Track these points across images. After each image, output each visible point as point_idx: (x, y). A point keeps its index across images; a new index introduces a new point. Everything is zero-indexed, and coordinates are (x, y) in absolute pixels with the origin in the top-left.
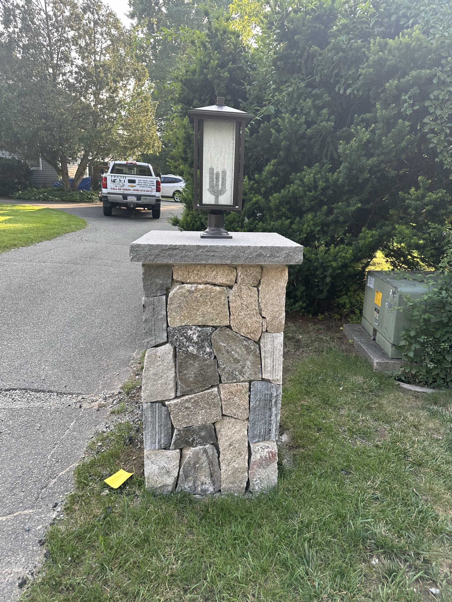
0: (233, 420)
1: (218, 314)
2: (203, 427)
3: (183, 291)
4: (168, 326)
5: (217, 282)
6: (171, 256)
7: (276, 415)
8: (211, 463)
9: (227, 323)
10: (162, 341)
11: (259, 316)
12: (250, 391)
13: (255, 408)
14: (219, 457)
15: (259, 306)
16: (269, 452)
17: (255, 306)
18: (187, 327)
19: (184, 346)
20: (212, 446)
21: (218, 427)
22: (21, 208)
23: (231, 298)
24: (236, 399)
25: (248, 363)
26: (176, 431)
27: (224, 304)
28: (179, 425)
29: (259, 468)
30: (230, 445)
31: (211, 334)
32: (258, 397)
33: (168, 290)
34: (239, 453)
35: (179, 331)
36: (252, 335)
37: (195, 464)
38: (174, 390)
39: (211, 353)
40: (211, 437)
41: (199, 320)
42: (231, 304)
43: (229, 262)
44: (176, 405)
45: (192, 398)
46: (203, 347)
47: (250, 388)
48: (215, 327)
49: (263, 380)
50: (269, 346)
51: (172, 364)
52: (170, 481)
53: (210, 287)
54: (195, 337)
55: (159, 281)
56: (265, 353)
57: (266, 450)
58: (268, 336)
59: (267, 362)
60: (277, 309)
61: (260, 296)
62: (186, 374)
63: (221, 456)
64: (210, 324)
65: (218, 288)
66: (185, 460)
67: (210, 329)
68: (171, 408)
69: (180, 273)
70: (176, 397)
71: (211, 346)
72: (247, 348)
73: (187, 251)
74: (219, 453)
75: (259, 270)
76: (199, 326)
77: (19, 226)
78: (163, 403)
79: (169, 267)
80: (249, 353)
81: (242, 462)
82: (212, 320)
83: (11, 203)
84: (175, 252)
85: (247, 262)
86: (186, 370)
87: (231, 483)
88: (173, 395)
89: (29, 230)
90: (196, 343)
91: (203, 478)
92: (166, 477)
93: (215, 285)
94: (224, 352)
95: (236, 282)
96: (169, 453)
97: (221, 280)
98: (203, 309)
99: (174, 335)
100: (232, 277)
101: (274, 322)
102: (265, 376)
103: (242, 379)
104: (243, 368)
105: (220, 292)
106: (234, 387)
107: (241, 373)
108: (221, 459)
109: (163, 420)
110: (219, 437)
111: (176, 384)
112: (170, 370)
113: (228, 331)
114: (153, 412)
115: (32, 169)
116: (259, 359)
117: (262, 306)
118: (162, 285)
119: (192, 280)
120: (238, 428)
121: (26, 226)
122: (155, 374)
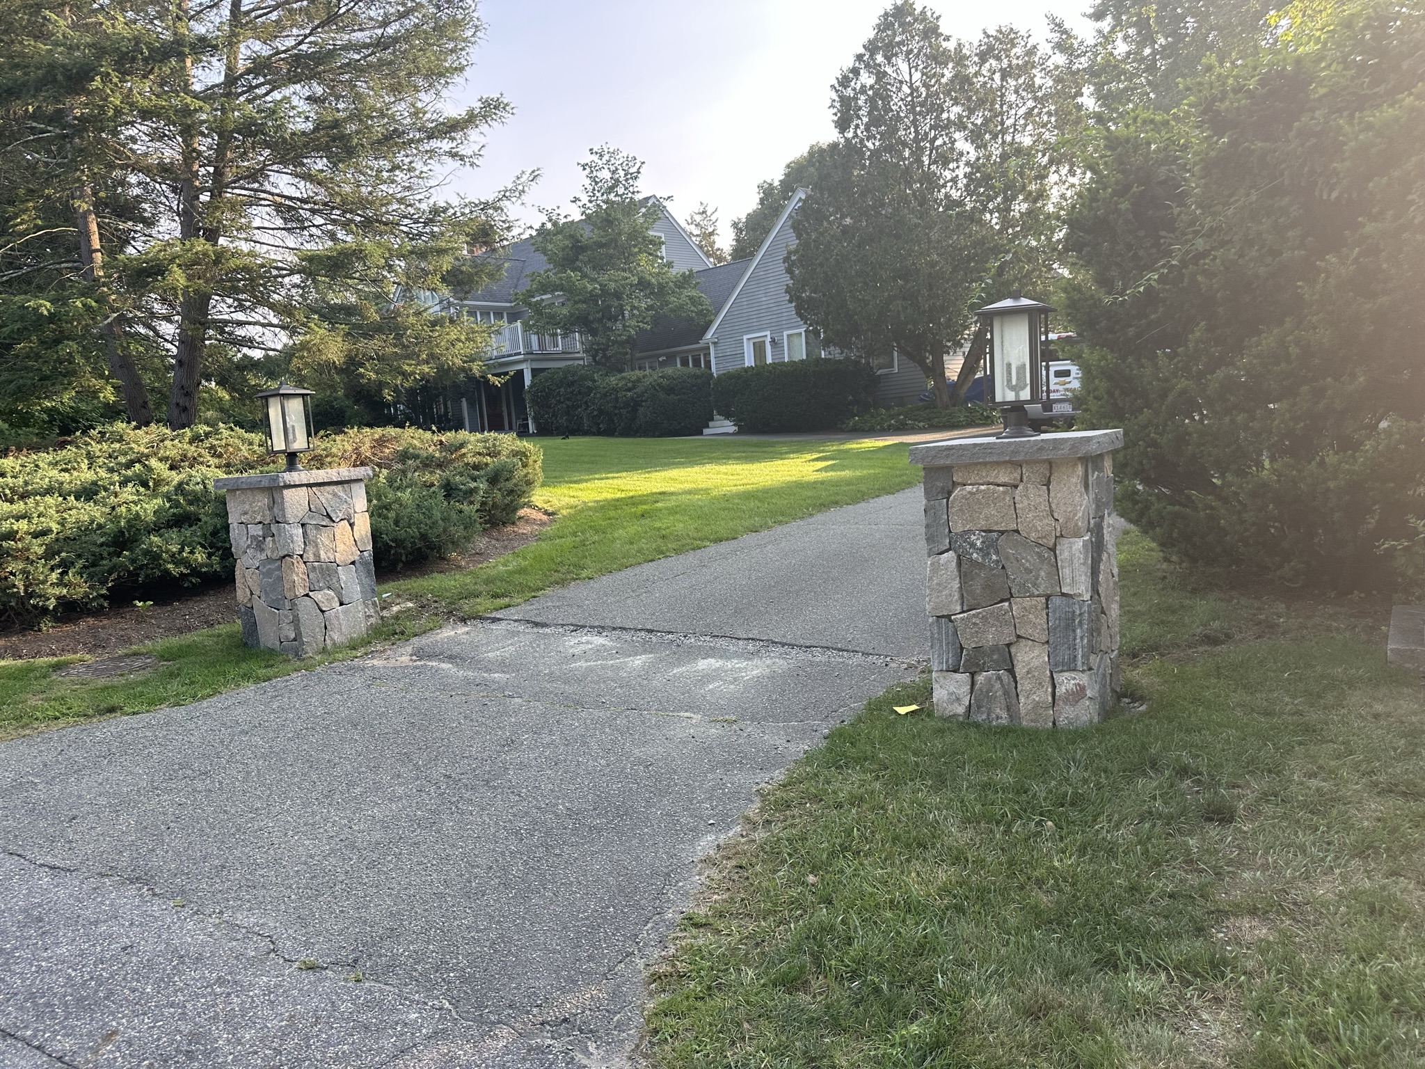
0: (1030, 643)
1: (1003, 517)
2: (995, 648)
3: (964, 493)
4: (950, 532)
5: (999, 482)
6: (947, 456)
7: (1082, 638)
8: (1006, 693)
9: (1014, 526)
10: (945, 548)
11: (1050, 518)
12: (1047, 608)
13: (1055, 629)
14: (1016, 688)
15: (1050, 507)
16: (1075, 684)
17: (1044, 506)
18: (970, 532)
19: (968, 553)
20: (1006, 673)
21: (1013, 650)
22: (855, 446)
23: (1017, 498)
24: (1031, 616)
25: (1043, 574)
26: (965, 652)
27: (1010, 506)
28: (969, 644)
29: (1066, 704)
30: (1028, 673)
31: (997, 540)
32: (1058, 615)
33: (950, 493)
34: (1040, 684)
35: (962, 536)
36: (1045, 540)
37: (987, 692)
38: (959, 602)
39: (998, 561)
40: (1005, 661)
41: (982, 524)
42: (1017, 506)
43: (1007, 458)
44: (962, 619)
45: (980, 613)
46: (989, 554)
47: (1047, 605)
48: (1002, 532)
49: (1063, 595)
50: (1066, 554)
51: (956, 573)
52: (961, 710)
53: (991, 487)
54: (978, 543)
55: (940, 484)
56: (1061, 560)
57: (1073, 682)
58: (1065, 541)
59: (1066, 572)
60: (1070, 509)
61: (1051, 495)
62: (971, 585)
63: (1019, 686)
64: (995, 528)
65: (1001, 488)
66: (977, 687)
67: (995, 534)
68: (958, 624)
69: (960, 474)
70: (963, 612)
71: (997, 553)
72: (1040, 555)
73: (964, 450)
74: (1016, 682)
75: (1046, 466)
76: (984, 531)
77: (846, 474)
78: (948, 617)
79: (948, 469)
80: (1042, 562)
81: (1044, 695)
82: (997, 524)
83: (839, 440)
84: (952, 452)
85: (1028, 458)
86: (972, 580)
87: (1032, 721)
88: (958, 609)
89: (860, 479)
90: (981, 549)
91: (998, 710)
92: (956, 705)
93: (999, 485)
94: (1013, 560)
95: (1021, 481)
96: (958, 676)
97: (1003, 479)
98: (985, 511)
99: (956, 541)
100: (1015, 475)
101: (1068, 524)
102: (1064, 590)
103: (1037, 593)
104: (1037, 579)
105: (1004, 493)
106: (1027, 602)
107: (1034, 585)
108: (1019, 690)
109: (950, 638)
110: (1015, 663)
111: (962, 597)
112: (954, 579)
113: (1016, 536)
114: (940, 628)
115: (879, 373)
116: (1054, 569)
117: (1054, 506)
118: (943, 488)
119: (973, 481)
120: (1036, 652)
121: (858, 473)
122: (939, 584)
